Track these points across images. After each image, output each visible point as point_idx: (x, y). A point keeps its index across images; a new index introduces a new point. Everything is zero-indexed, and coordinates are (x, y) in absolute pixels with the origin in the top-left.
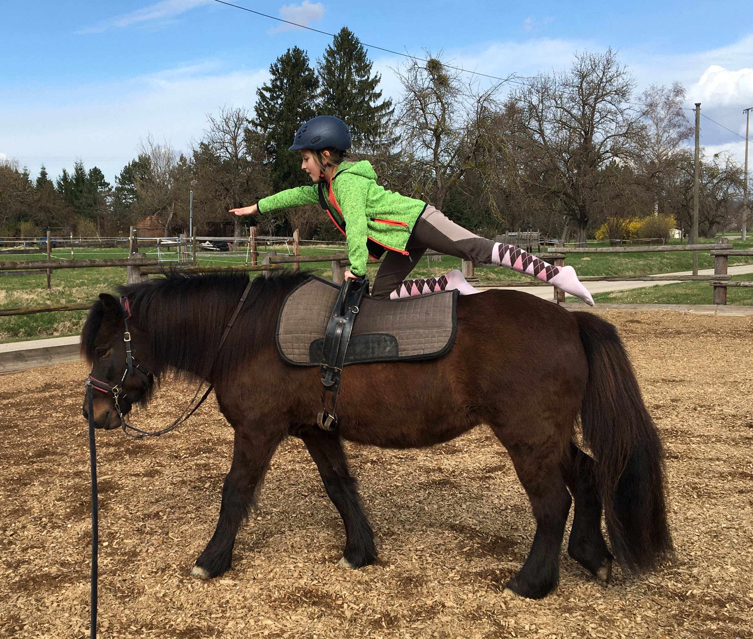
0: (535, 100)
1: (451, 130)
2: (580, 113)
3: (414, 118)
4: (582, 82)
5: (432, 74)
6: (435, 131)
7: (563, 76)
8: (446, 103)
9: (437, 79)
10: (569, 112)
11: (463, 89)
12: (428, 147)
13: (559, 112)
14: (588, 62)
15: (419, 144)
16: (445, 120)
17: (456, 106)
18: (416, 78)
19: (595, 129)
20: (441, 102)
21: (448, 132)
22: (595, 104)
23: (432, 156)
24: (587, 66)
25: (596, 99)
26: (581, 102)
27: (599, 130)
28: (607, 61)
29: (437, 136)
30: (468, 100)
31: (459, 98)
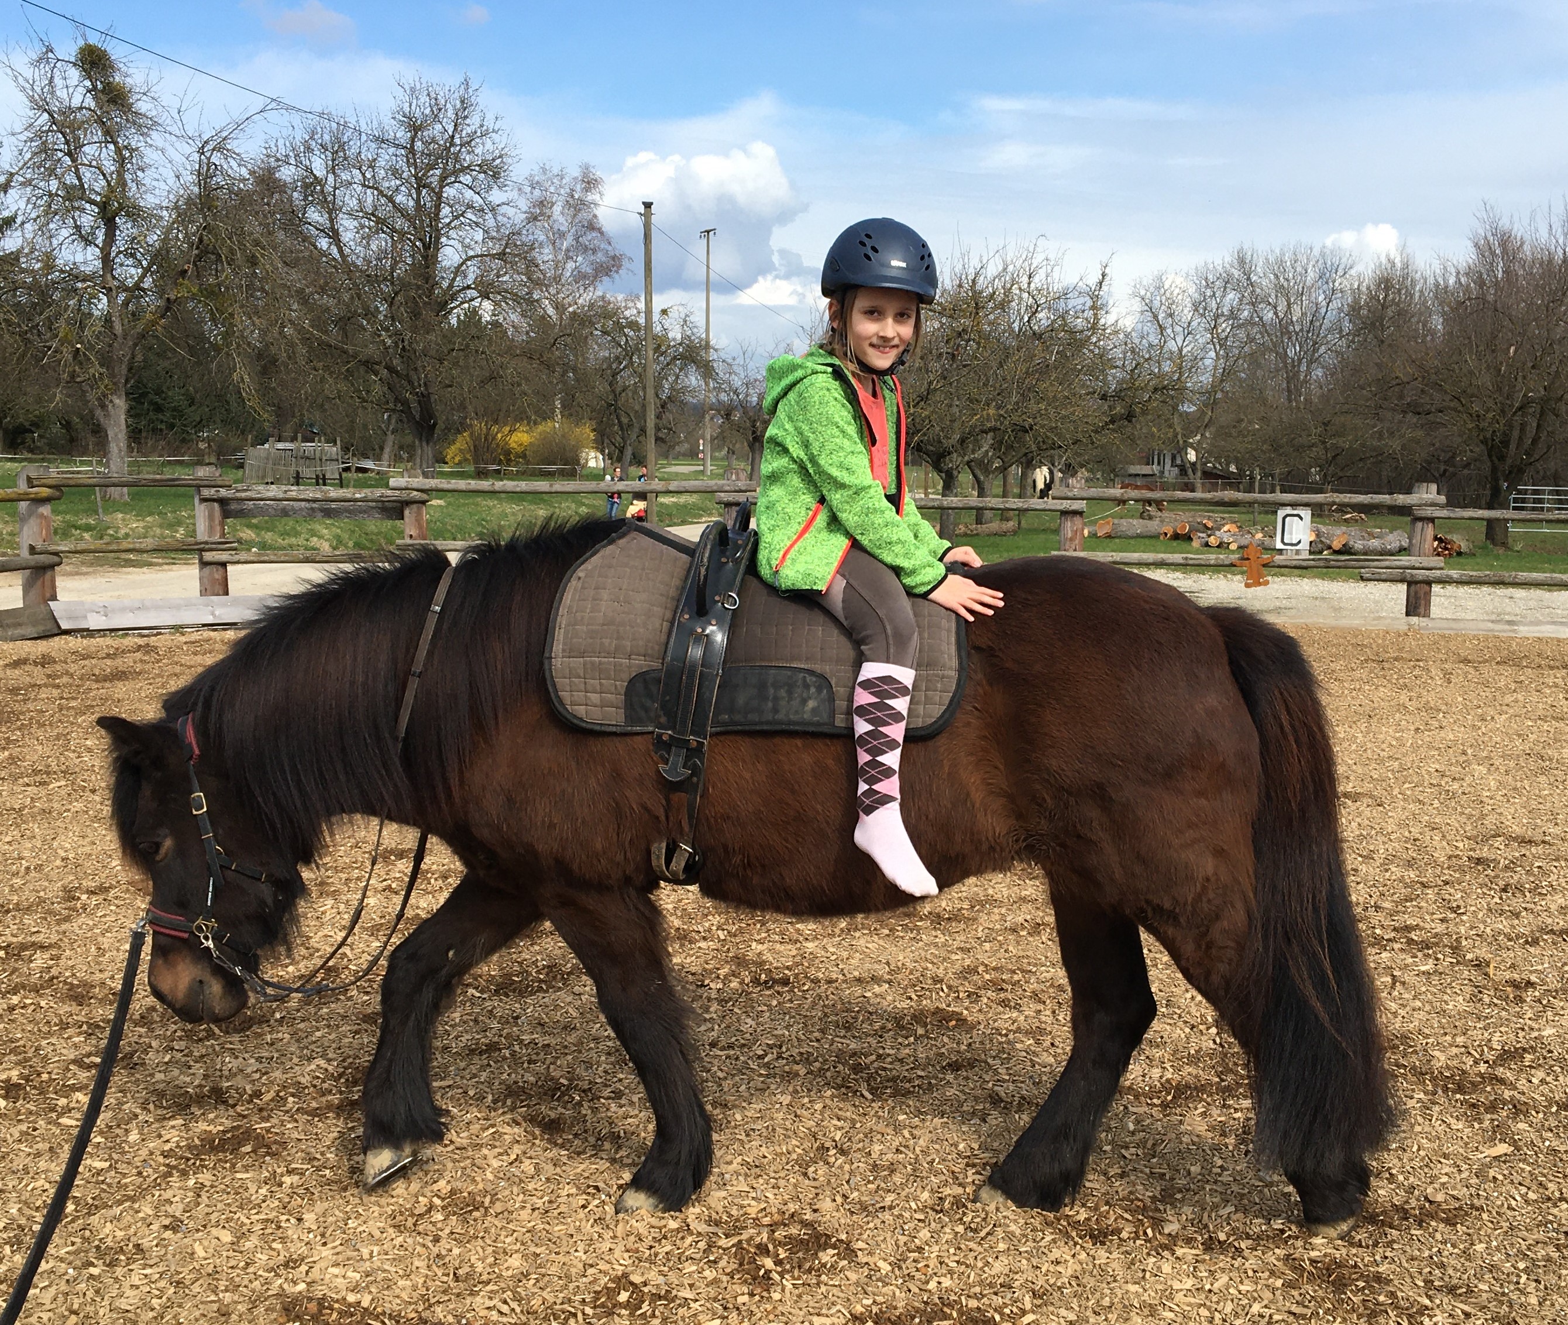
0: (319, 167)
1: (139, 208)
2: (411, 203)
3: (51, 172)
4: (413, 140)
5: (90, 78)
6: (103, 207)
7: (375, 123)
8: (126, 147)
9: (103, 91)
10: (391, 199)
11: (164, 119)
12: (87, 240)
13: (370, 197)
14: (424, 99)
15: (65, 233)
16: (124, 184)
17: (150, 156)
18: (51, 81)
19: (443, 240)
20: (115, 143)
21: (134, 213)
22: (442, 187)
23: (98, 264)
24: (422, 108)
25: (443, 178)
26: (413, 180)
27: (451, 242)
28: (462, 102)
29: (108, 217)
30: (178, 145)
31: (156, 137)
